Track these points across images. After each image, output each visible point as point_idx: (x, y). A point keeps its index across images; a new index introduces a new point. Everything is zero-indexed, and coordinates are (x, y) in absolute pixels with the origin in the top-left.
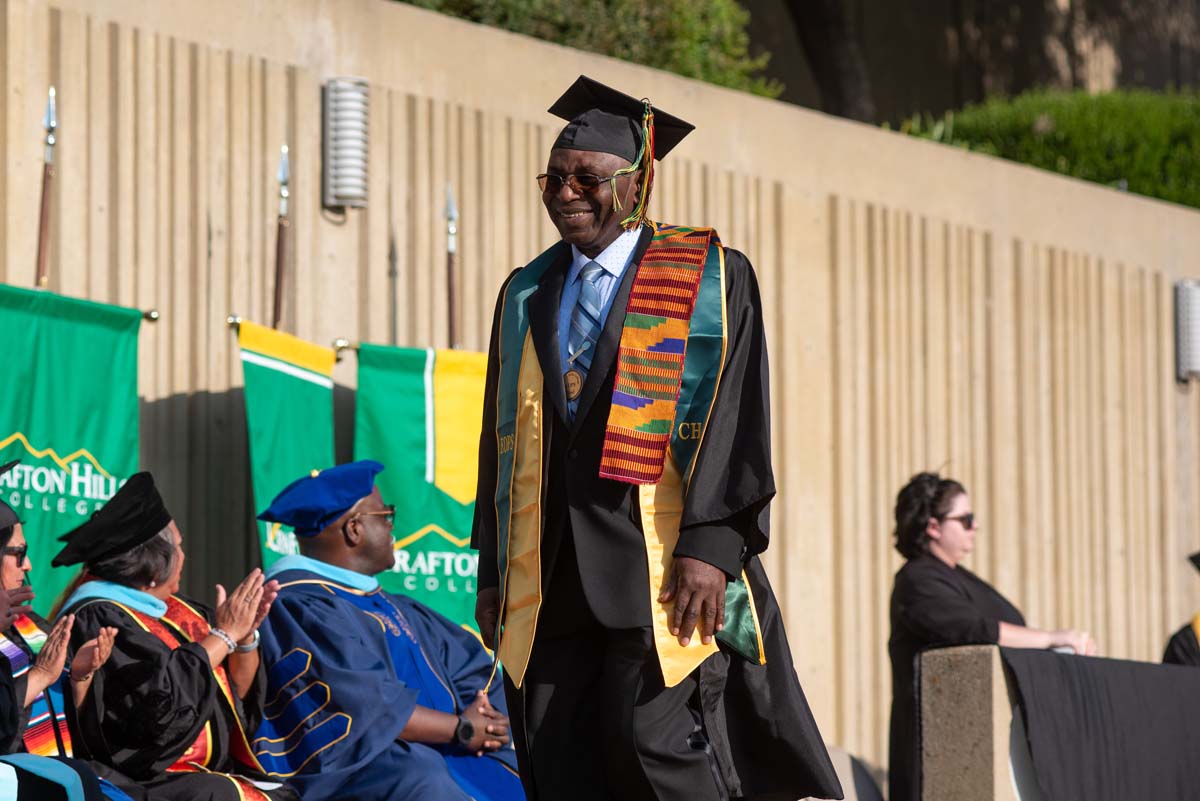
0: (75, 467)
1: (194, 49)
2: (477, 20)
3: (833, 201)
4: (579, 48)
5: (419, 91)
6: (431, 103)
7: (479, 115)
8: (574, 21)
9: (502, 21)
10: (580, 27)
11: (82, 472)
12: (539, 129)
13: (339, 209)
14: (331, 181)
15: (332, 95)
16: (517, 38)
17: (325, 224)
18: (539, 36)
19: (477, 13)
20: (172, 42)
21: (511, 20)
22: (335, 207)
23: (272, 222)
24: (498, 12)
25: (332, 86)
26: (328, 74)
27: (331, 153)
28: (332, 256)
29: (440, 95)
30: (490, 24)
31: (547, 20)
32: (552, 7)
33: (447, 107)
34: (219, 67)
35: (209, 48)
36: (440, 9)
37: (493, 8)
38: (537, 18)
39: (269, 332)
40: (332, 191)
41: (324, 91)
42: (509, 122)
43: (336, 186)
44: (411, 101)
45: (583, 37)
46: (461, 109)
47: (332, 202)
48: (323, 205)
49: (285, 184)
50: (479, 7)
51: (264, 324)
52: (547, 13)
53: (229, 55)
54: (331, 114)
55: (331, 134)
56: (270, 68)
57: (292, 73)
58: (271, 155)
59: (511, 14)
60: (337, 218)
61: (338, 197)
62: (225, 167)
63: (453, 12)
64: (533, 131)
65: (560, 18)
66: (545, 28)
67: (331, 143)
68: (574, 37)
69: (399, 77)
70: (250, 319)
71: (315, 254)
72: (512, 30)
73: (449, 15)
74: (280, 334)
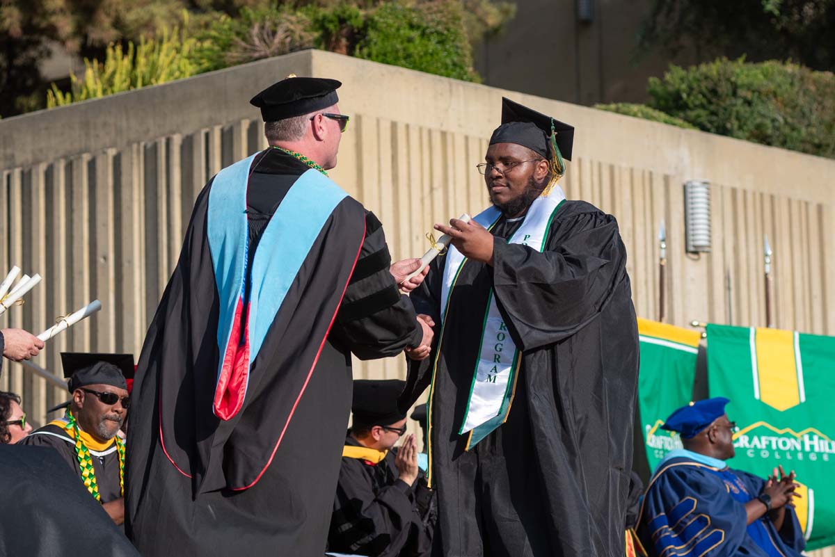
1: (612, 168)
2: (769, 144)
4: (827, 157)
5: (737, 185)
6: (745, 192)
7: (772, 197)
8: (824, 142)
9: (784, 144)
10: (828, 145)
12: (807, 204)
13: (696, 253)
14: (691, 238)
15: (689, 190)
16: (793, 153)
17: (689, 261)
18: (805, 151)
19: (769, 140)
20: (600, 165)
21: (789, 144)
22: (693, 251)
23: (657, 261)
24: (781, 139)
25: (689, 185)
26: (687, 178)
27: (690, 222)
28: (693, 280)
29: (749, 187)
30: (777, 146)
31: (809, 142)
32: (811, 134)
33: (754, 194)
34: (626, 177)
35: (620, 168)
36: (748, 139)
37: (778, 137)
38: (803, 141)
39: (658, 324)
40: (691, 243)
41: (685, 188)
42: (789, 201)
43: (693, 240)
44: (734, 191)
45: (830, 151)
46: (762, 195)
47: (691, 249)
48: (687, 251)
49: (663, 240)
50: (770, 137)
51: (655, 320)
52: (809, 138)
53: (632, 170)
54: (689, 201)
55: (690, 211)
56: (654, 176)
57: (666, 179)
58: (656, 225)
59: (788, 140)
60: (695, 257)
61: (694, 246)
62: (631, 233)
63: (755, 140)
64: (803, 205)
65: (816, 141)
66: (808, 147)
67: (690, 217)
68: (825, 151)
69: (727, 177)
70: (648, 317)
71: (683, 277)
72: (789, 149)
73: (754, 142)
74: (664, 324)
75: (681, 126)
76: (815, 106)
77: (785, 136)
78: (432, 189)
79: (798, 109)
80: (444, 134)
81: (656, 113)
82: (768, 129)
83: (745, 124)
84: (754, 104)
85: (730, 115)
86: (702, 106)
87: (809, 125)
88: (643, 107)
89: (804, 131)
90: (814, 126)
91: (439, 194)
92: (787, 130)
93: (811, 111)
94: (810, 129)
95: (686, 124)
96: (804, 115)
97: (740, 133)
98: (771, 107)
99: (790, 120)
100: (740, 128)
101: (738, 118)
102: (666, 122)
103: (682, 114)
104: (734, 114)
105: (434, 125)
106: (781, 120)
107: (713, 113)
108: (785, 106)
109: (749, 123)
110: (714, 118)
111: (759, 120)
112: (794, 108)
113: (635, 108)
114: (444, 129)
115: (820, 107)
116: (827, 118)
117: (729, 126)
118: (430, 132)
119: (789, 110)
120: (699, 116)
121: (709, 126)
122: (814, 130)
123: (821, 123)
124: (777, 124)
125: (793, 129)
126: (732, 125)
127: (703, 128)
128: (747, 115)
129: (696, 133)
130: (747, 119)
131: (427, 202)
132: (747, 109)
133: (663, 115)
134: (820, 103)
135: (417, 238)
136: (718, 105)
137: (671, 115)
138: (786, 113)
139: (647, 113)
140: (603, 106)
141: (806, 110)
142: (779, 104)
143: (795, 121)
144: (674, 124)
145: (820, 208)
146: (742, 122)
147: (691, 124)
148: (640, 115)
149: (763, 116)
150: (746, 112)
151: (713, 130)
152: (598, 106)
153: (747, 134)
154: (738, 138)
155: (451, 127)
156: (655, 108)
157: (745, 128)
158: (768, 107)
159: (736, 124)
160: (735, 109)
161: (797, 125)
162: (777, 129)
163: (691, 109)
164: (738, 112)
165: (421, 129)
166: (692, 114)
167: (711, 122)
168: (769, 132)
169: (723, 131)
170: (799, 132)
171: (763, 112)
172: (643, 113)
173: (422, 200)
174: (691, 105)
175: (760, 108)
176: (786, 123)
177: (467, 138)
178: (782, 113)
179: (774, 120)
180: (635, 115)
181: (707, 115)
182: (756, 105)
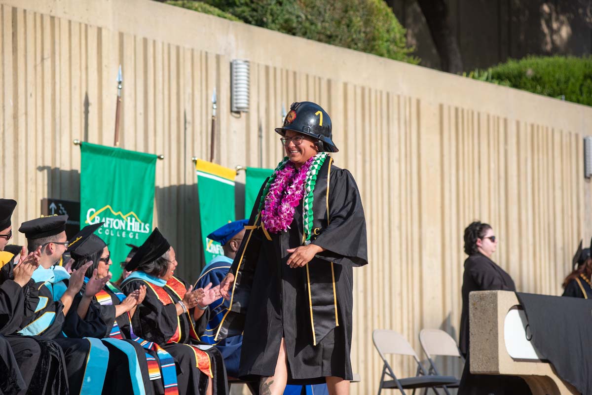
0: (129, 218)
1: (178, 48)
2: (294, 34)
3: (441, 107)
4: (336, 45)
5: (270, 64)
6: (275, 69)
7: (295, 73)
8: (334, 34)
9: (305, 34)
10: (337, 36)
11: (131, 221)
12: (320, 79)
13: (238, 112)
14: (235, 101)
15: (234, 66)
16: (310, 41)
17: (233, 118)
18: (320, 40)
19: (294, 31)
20: (169, 45)
21: (308, 34)
22: (236, 111)
23: (210, 118)
24: (303, 30)
25: (235, 63)
26: (233, 57)
27: (235, 90)
28: (235, 132)
29: (279, 66)
30: (299, 36)
31: (323, 34)
32: (325, 28)
33: (282, 70)
34: (188, 55)
35: (184, 48)
36: (279, 30)
37: (301, 29)
38: (319, 33)
39: (209, 163)
40: (235, 105)
41: (231, 64)
42: (307, 76)
43: (236, 103)
44: (267, 68)
45: (338, 40)
46: (287, 71)
47: (235, 109)
48: (232, 111)
49: (215, 103)
50: (295, 28)
51: (207, 160)
52: (323, 31)
53: (193, 50)
54: (234, 74)
55: (234, 82)
56: (209, 55)
57: (218, 58)
58: (210, 92)
59: (308, 31)
60: (237, 115)
61: (237, 108)
62: (191, 96)
63: (284, 31)
64: (317, 79)
65: (328, 33)
66: (322, 37)
67: (234, 86)
68: (334, 40)
69: (262, 58)
70: (201, 158)
71: (228, 131)
72: (308, 38)
73: (283, 32)
74: (214, 163)
75: (231, 19)
76: (328, 7)
77: (306, 28)
78: (43, 59)
79: (316, 9)
80: (52, 18)
81: (212, 9)
82: (293, 22)
83: (277, 19)
84: (283, 4)
85: (266, 11)
86: (246, 4)
87: (323, 21)
88: (202, 3)
89: (319, 25)
90: (327, 22)
91: (48, 63)
92: (307, 24)
93: (325, 10)
94: (324, 24)
95: (234, 17)
96: (320, 13)
97: (273, 26)
98: (296, 7)
99: (309, 17)
100: (273, 21)
101: (272, 15)
102: (219, 16)
103: (231, 10)
104: (269, 11)
105: (45, 11)
106: (303, 17)
107: (254, 10)
108: (307, 6)
109: (279, 18)
110: (255, 14)
111: (287, 16)
112: (313, 8)
113: (196, 4)
114: (53, 14)
115: (332, 8)
116: (337, 16)
117: (265, 19)
118: (42, 16)
119: (309, 10)
120: (243, 12)
121: (250, 19)
122: (327, 25)
123: (332, 20)
124: (300, 19)
125: (312, 24)
126: (267, 19)
127: (247, 21)
128: (278, 12)
129: (241, 24)
130: (278, 15)
131: (39, 68)
132: (279, 7)
133: (217, 10)
134: (332, 5)
135: (31, 95)
136: (258, 4)
137: (223, 11)
138: (307, 11)
139: (205, 8)
140: (173, 2)
141: (322, 10)
142: (302, 5)
143: (314, 18)
144: (225, 18)
145: (329, 82)
146: (275, 18)
147: (237, 18)
148: (200, 9)
149: (290, 13)
150: (278, 10)
151: (253, 22)
152: (169, 2)
153: (278, 26)
154: (271, 29)
155: (58, 13)
156: (211, 5)
157: (277, 21)
158: (294, 7)
159: (270, 18)
160: (270, 7)
161: (315, 21)
162: (300, 23)
163: (238, 6)
164: (272, 10)
165: (35, 13)
166: (239, 10)
167: (252, 17)
168: (294, 25)
169: (261, 24)
170: (316, 26)
171: (290, 10)
172: (202, 8)
173: (35, 66)
174: (238, 3)
175: (288, 7)
176: (307, 18)
177: (70, 22)
178: (304, 11)
179: (298, 17)
180: (196, 10)
181: (249, 11)
182: (286, 5)
